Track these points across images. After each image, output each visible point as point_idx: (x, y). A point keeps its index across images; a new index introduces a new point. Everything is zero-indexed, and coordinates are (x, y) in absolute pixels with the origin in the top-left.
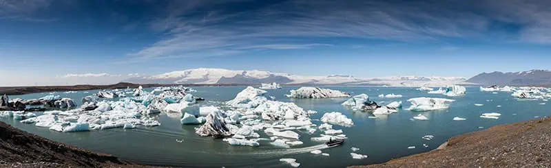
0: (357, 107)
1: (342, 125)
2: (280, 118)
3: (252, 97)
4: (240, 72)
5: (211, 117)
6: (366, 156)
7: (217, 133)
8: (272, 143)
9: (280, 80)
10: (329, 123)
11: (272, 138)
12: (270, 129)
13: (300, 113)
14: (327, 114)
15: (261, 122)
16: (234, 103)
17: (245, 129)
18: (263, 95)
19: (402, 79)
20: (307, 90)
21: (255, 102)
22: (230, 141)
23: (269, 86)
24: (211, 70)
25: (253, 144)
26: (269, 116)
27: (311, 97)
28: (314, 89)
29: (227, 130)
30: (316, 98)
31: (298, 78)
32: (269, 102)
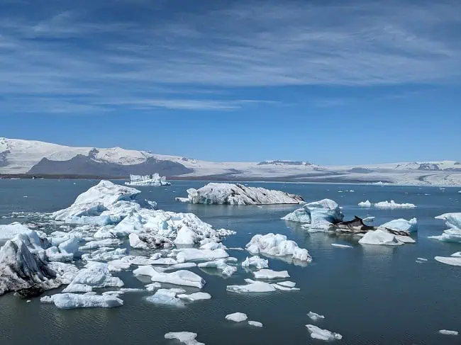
0: (313, 225)
1: (289, 260)
2: (166, 245)
3: (108, 201)
4: (85, 151)
5: (11, 250)
6: (339, 336)
7: (25, 284)
8: (148, 299)
9: (167, 168)
10: (261, 256)
11: (150, 288)
12: (145, 268)
13: (205, 233)
14: (257, 236)
15: (127, 253)
16: (70, 214)
17: (92, 269)
18: (132, 197)
19: (422, 167)
20: (219, 190)
21: (115, 213)
22: (58, 300)
23: (145, 181)
24: (14, 142)
25: (108, 302)
26: (145, 240)
27: (226, 203)
28: (233, 186)
29: (52, 275)
30: (236, 204)
31: (202, 166)
32: (145, 213)
